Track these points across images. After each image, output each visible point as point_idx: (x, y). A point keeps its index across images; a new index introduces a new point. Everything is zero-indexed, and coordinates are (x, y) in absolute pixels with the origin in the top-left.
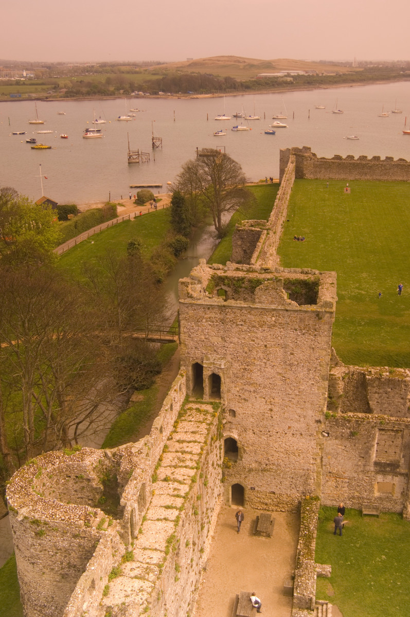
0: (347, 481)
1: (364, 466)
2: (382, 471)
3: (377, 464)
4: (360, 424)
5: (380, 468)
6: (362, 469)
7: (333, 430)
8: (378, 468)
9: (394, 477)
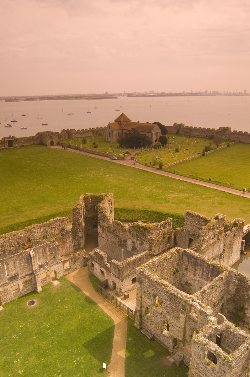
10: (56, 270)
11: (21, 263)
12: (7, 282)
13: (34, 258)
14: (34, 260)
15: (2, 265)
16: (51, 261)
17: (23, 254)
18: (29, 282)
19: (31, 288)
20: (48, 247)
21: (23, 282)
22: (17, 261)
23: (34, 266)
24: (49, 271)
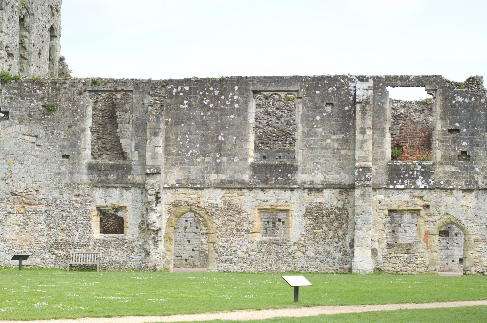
0: (44, 208)
1: (71, 173)
2: (102, 181)
3: (92, 168)
4: (59, 90)
5: (99, 175)
6: (67, 181)
7: (14, 104)
8: (95, 177)
9: (124, 191)
10: (463, 221)
11: (314, 120)
12: (246, 177)
13: (364, 111)
14: (363, 118)
15: (241, 100)
16: (448, 168)
17: (329, 85)
18: (331, 222)
19: (338, 255)
20: (443, 94)
21: (309, 213)
22: (301, 106)
23: (361, 148)
24: (431, 210)
